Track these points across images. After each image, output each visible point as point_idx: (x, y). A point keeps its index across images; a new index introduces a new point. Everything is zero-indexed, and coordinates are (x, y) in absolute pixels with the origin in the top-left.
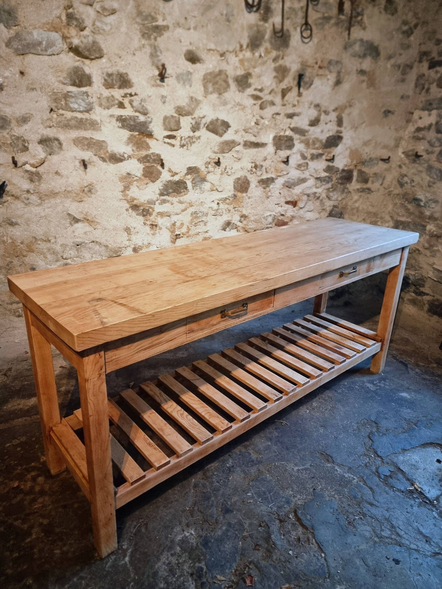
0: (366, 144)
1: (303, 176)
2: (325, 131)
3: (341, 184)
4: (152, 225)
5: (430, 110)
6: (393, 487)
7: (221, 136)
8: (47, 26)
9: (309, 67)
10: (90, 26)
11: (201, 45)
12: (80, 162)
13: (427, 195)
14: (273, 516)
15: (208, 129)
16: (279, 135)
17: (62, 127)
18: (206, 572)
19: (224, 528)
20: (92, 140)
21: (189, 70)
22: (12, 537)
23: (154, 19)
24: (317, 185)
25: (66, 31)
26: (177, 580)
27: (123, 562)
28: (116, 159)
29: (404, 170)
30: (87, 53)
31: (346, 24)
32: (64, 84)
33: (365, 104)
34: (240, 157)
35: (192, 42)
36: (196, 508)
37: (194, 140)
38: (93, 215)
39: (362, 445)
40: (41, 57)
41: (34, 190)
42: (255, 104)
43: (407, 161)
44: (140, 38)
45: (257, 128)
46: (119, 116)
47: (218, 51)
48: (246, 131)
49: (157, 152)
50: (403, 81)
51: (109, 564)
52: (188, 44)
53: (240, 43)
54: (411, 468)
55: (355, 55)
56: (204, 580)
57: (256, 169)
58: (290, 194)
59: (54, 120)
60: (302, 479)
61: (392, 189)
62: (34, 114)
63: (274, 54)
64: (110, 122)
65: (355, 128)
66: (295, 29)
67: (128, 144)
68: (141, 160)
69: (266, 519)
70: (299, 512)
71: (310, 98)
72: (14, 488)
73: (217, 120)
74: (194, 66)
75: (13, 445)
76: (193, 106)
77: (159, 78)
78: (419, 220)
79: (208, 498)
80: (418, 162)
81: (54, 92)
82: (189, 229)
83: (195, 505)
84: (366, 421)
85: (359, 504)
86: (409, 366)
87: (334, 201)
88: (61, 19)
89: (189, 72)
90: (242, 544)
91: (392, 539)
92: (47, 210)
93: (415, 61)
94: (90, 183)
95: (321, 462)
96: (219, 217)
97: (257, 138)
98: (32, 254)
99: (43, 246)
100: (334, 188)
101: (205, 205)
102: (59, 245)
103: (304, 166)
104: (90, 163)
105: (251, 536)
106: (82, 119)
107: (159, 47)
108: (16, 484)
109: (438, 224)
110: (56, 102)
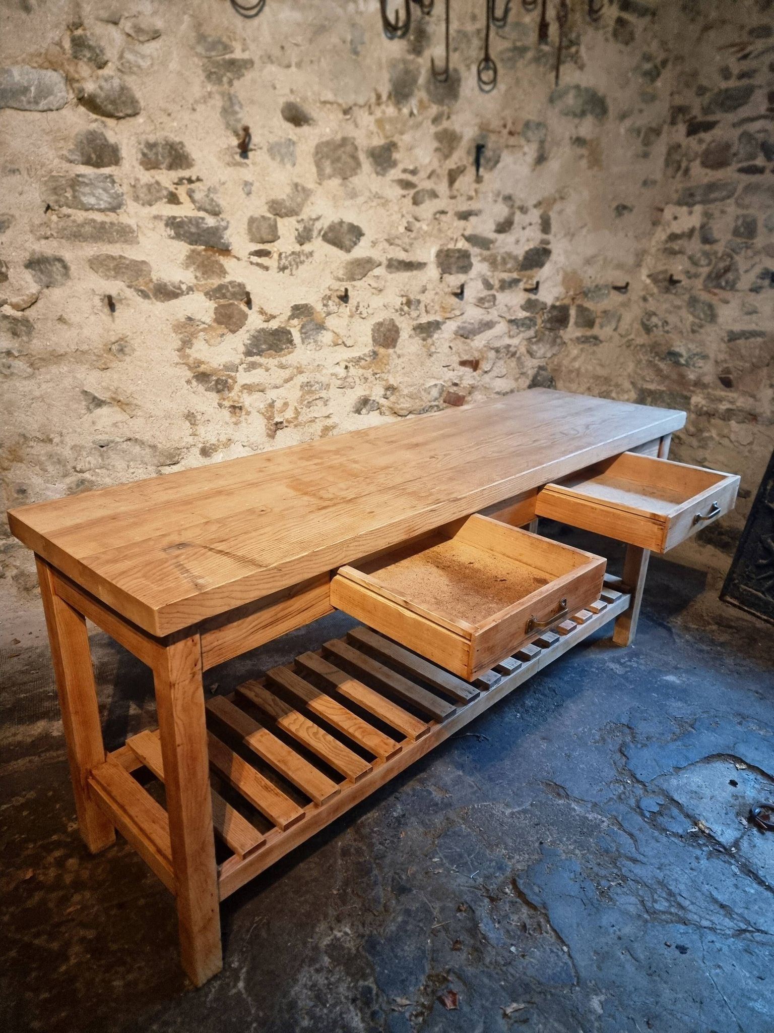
0: (589, 261)
1: (487, 318)
2: (523, 240)
3: (551, 330)
4: (234, 407)
5: (690, 205)
6: (665, 830)
7: (348, 251)
8: (37, 59)
9: (493, 132)
10: (115, 58)
11: (309, 94)
12: (102, 300)
13: (691, 346)
14: (479, 893)
15: (326, 238)
16: (446, 248)
17: (68, 239)
18: (377, 995)
19: (400, 919)
20: (123, 261)
21: (290, 137)
22: (34, 966)
23: (227, 48)
24: (512, 333)
25: (71, 69)
26: (331, 1011)
27: (234, 991)
28: (166, 292)
29: (652, 305)
30: (110, 107)
31: (552, 61)
32: (71, 162)
33: (586, 194)
34: (381, 287)
35: (295, 88)
36: (349, 890)
37: (302, 258)
38: (129, 392)
39: (611, 764)
40: (28, 113)
41: (19, 351)
42: (404, 196)
43: (655, 290)
44: (203, 82)
45: (409, 236)
46: (169, 218)
47: (339, 105)
48: (390, 241)
49: (239, 280)
50: (646, 155)
51: (210, 997)
52: (288, 91)
53: (375, 90)
54: (691, 798)
55: (567, 113)
56: (376, 1007)
57: (409, 307)
58: (467, 348)
59: (53, 226)
60: (521, 828)
61: (632, 336)
62: (17, 216)
63: (434, 109)
64: (154, 229)
65: (571, 235)
66: (468, 67)
67: (187, 267)
68: (210, 294)
69: (467, 898)
70: (520, 882)
71: (497, 186)
72: (25, 881)
73: (341, 223)
74: (298, 130)
75: (13, 806)
76: (299, 200)
77: (239, 151)
78: (678, 389)
79: (369, 872)
80: (674, 291)
81: (53, 176)
82: (297, 413)
83: (347, 885)
84: (613, 726)
85: (614, 862)
86: (674, 630)
87: (540, 358)
88: (62, 47)
89: (290, 140)
90: (432, 942)
91: (671, 913)
92: (44, 386)
93: (665, 122)
94: (121, 336)
95: (548, 798)
96: (350, 390)
97: (410, 254)
98: (20, 464)
99: (39, 450)
100: (538, 338)
101: (324, 371)
102: (68, 448)
103: (489, 301)
104: (120, 301)
105: (446, 928)
106: (103, 223)
107: (236, 97)
108: (29, 875)
109: (709, 394)
110: (56, 194)
